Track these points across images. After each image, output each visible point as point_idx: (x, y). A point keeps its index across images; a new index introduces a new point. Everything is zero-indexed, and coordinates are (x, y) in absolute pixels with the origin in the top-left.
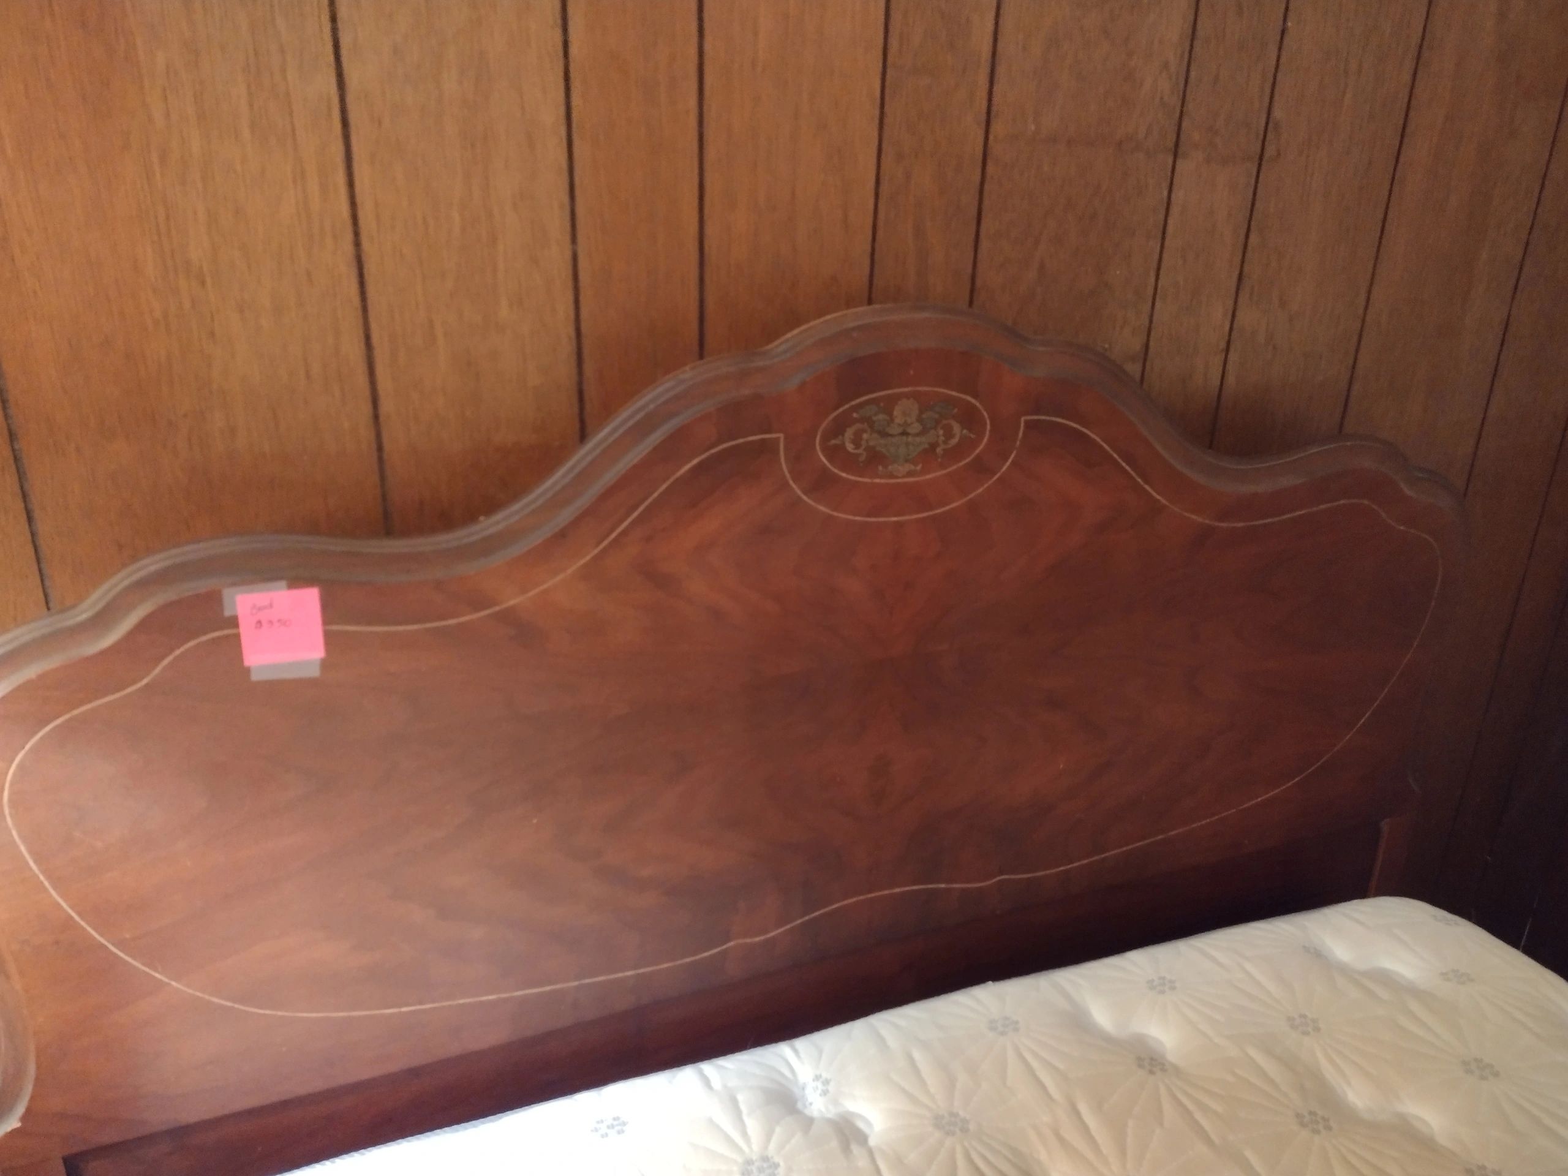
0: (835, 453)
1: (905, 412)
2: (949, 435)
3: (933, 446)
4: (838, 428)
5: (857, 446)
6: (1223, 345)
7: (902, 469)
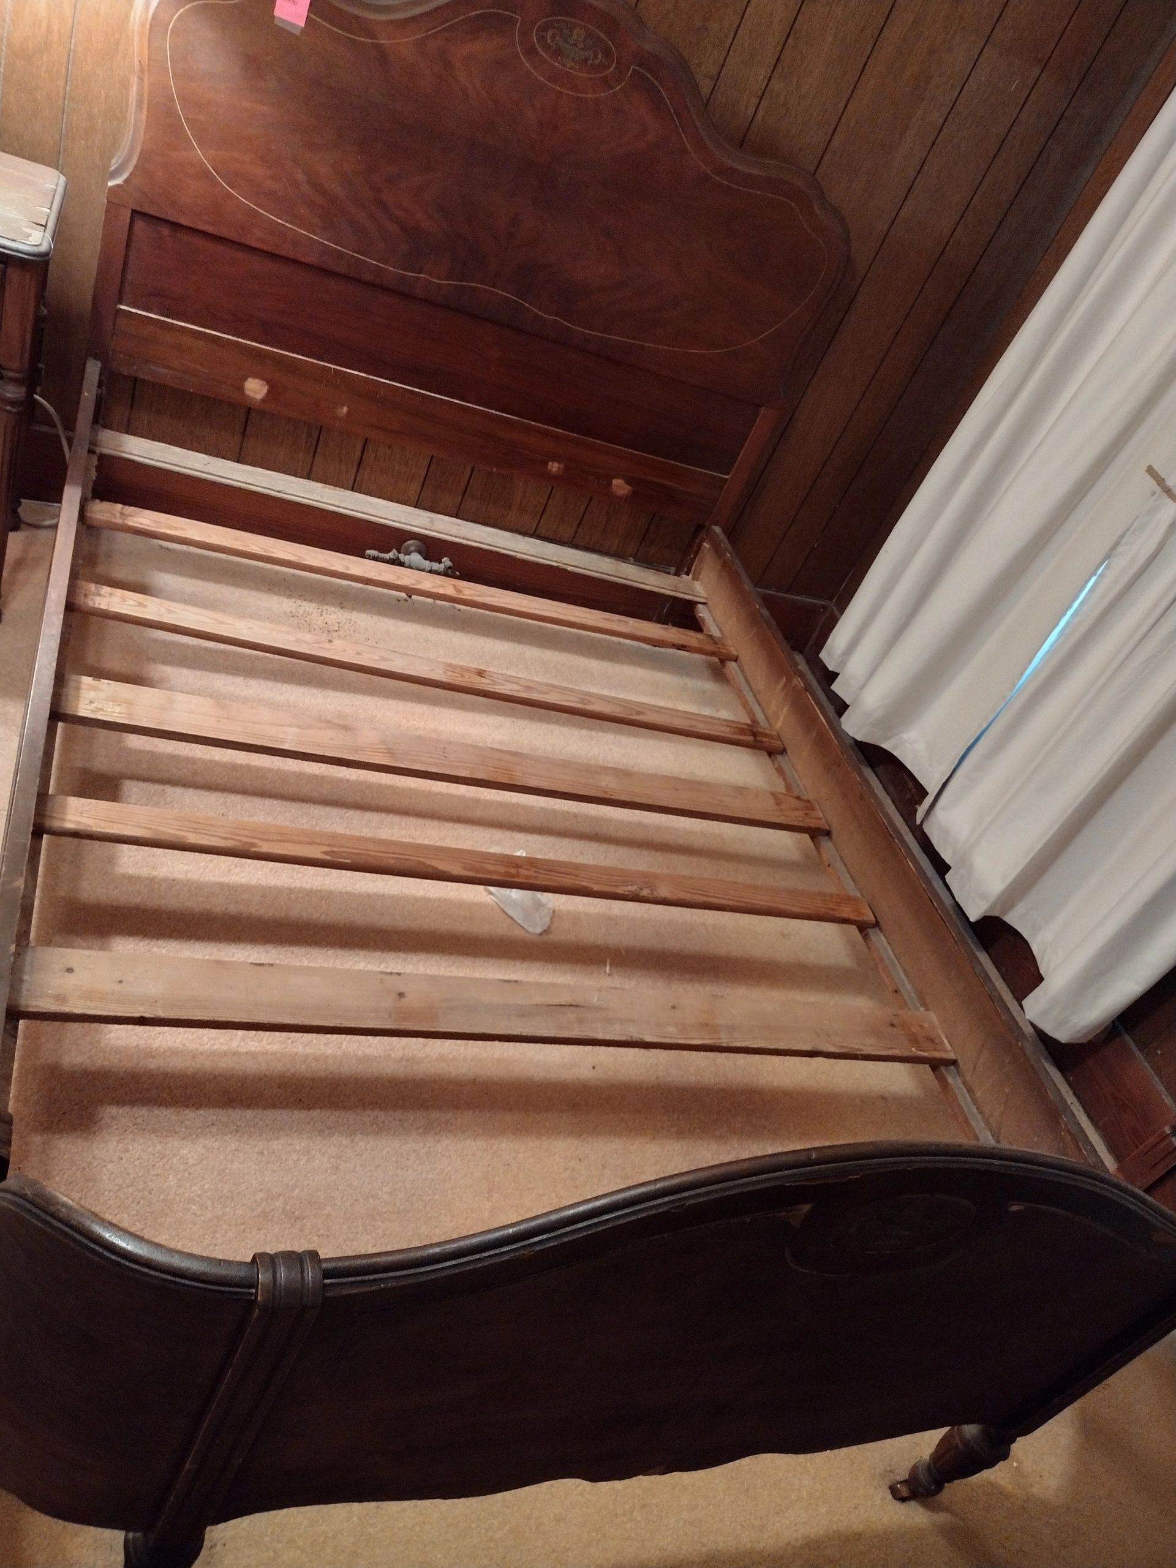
0: (542, 39)
1: (578, 34)
2: (596, 57)
3: (586, 59)
4: (547, 27)
5: (552, 41)
6: (760, 94)
7: (569, 63)
